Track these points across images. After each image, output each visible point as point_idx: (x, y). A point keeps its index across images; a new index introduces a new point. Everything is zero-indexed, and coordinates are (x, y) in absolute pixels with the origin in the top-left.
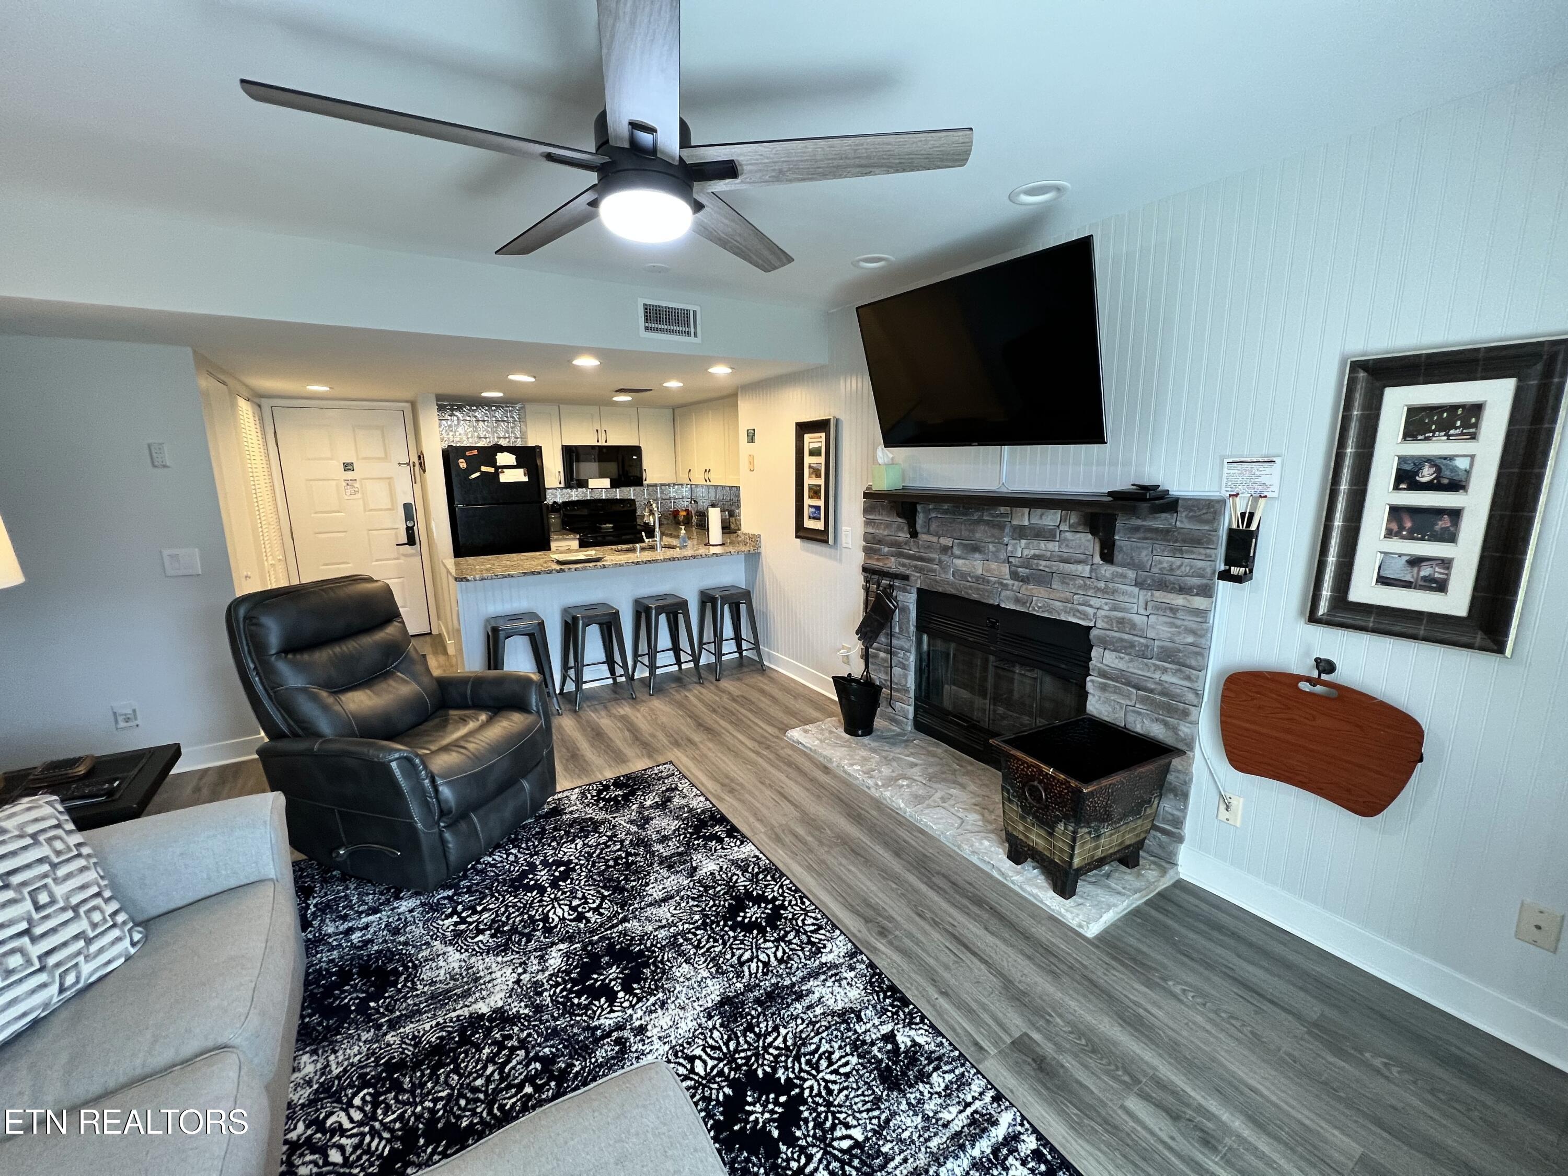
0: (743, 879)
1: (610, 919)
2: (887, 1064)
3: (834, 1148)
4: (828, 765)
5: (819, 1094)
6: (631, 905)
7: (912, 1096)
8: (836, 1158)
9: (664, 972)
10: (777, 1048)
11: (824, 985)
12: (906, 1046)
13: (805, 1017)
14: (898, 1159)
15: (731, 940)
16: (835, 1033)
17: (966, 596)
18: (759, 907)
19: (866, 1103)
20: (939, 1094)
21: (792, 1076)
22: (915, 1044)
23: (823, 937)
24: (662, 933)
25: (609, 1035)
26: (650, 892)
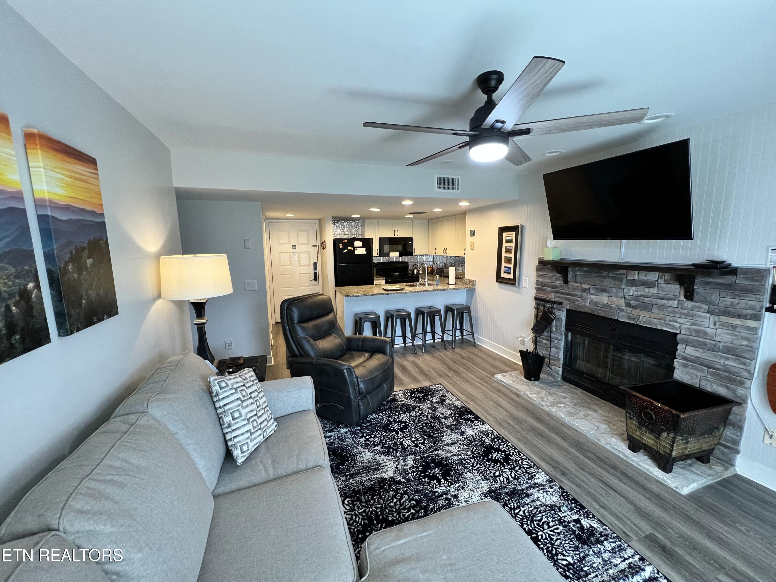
0: (487, 440)
1: (429, 448)
2: (579, 533)
3: (559, 563)
4: (518, 393)
5: (546, 539)
6: (437, 444)
7: (595, 549)
8: (561, 568)
9: (459, 474)
10: (521, 515)
11: (539, 493)
12: (587, 527)
13: (532, 505)
14: (593, 575)
15: (488, 466)
16: (549, 514)
17: (597, 314)
18: (498, 453)
19: (571, 547)
20: (609, 551)
21: (531, 528)
22: (591, 527)
23: (533, 471)
24: (455, 458)
25: (441, 496)
26: (445, 439)
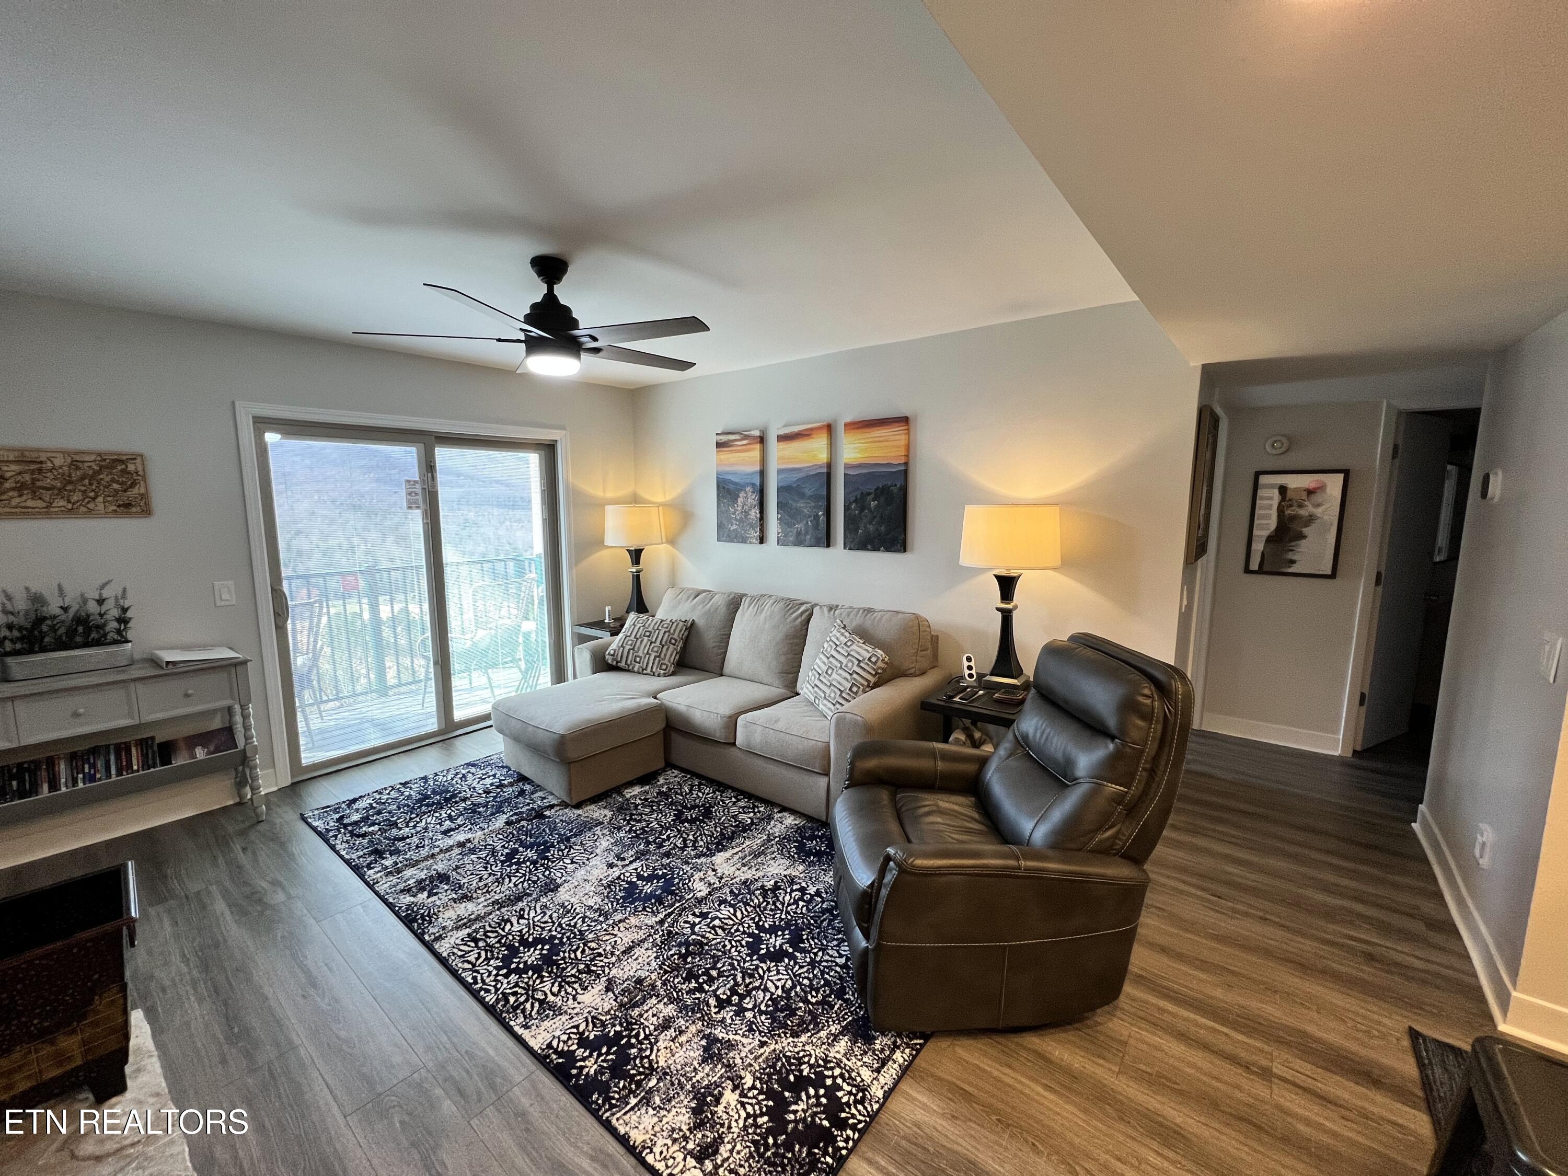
9: (608, 897)
15: (554, 929)
26: (650, 952)
